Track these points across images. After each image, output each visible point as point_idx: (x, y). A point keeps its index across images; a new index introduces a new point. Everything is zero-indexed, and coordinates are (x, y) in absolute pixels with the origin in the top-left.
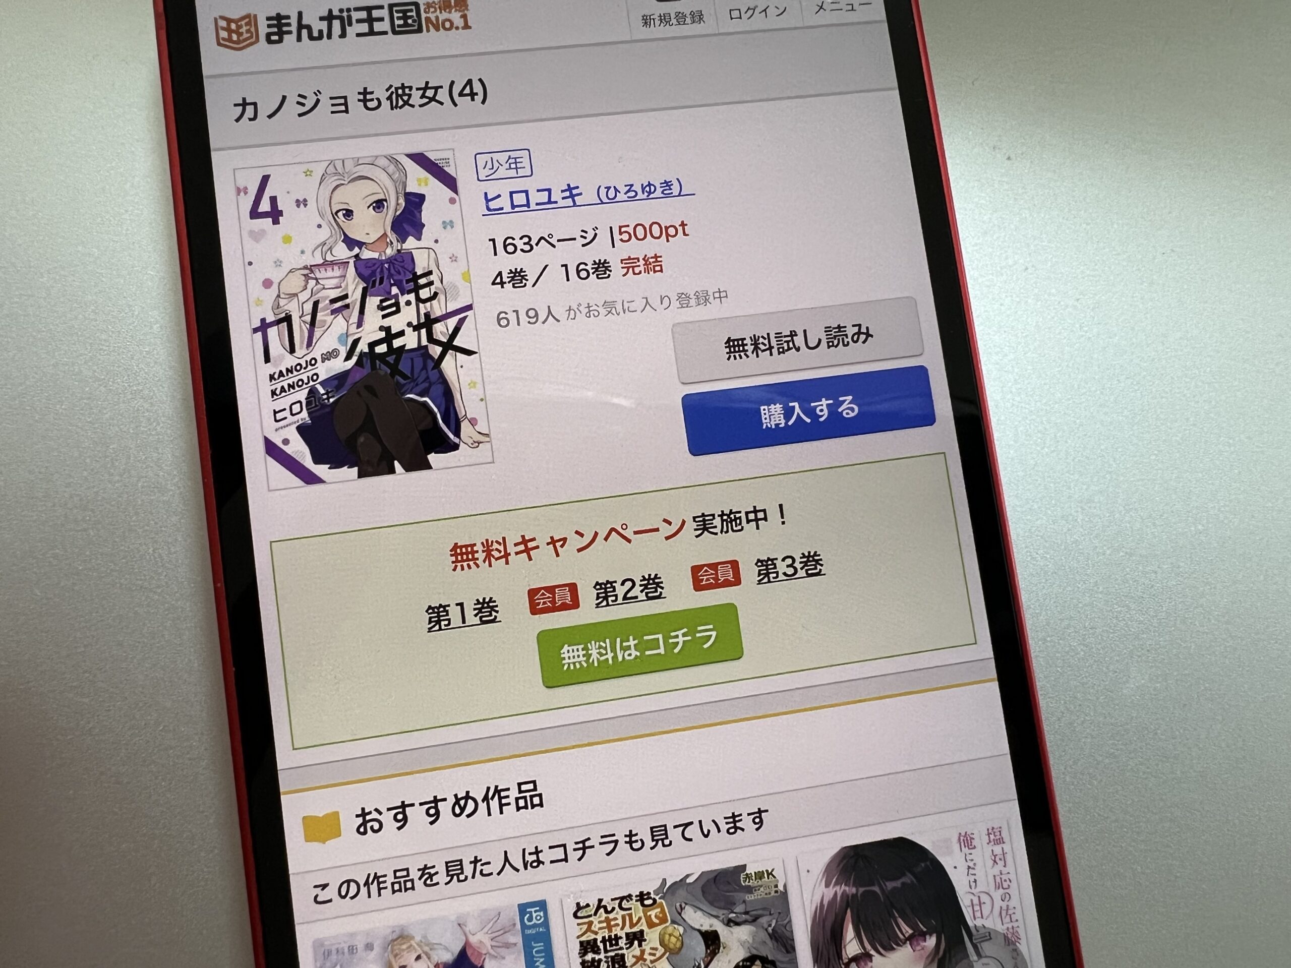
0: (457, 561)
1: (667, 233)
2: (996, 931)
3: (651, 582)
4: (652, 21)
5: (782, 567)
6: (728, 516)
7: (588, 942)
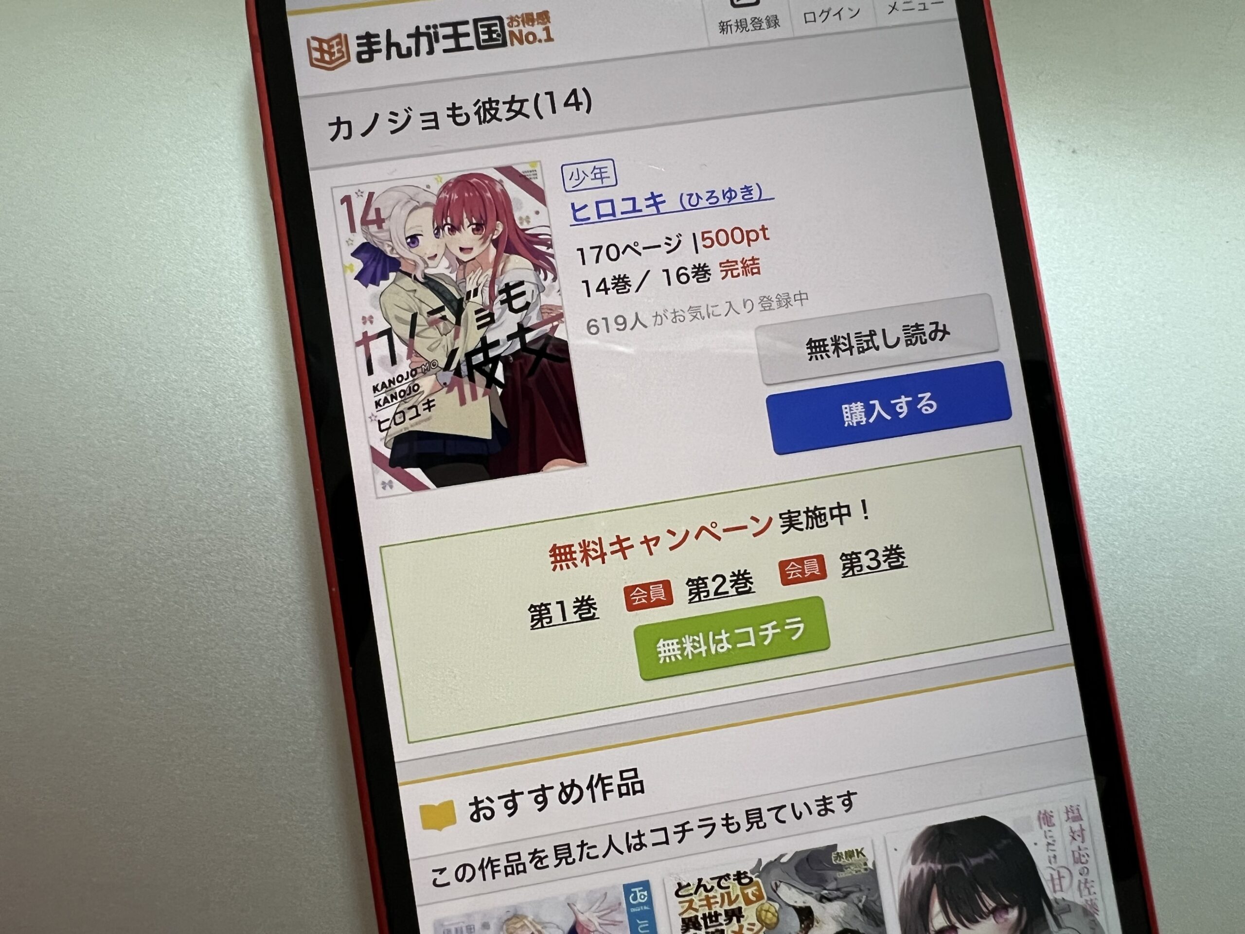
0: (556, 561)
1: (748, 237)
2: (1075, 904)
3: (741, 577)
4: (729, 27)
5: (865, 560)
6: (813, 512)
7: (690, 919)
